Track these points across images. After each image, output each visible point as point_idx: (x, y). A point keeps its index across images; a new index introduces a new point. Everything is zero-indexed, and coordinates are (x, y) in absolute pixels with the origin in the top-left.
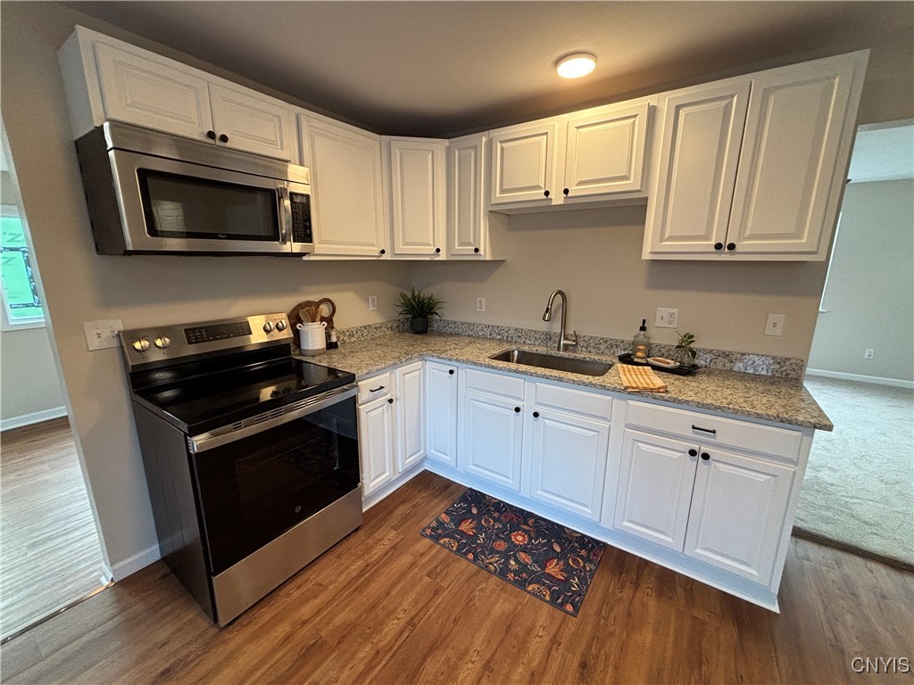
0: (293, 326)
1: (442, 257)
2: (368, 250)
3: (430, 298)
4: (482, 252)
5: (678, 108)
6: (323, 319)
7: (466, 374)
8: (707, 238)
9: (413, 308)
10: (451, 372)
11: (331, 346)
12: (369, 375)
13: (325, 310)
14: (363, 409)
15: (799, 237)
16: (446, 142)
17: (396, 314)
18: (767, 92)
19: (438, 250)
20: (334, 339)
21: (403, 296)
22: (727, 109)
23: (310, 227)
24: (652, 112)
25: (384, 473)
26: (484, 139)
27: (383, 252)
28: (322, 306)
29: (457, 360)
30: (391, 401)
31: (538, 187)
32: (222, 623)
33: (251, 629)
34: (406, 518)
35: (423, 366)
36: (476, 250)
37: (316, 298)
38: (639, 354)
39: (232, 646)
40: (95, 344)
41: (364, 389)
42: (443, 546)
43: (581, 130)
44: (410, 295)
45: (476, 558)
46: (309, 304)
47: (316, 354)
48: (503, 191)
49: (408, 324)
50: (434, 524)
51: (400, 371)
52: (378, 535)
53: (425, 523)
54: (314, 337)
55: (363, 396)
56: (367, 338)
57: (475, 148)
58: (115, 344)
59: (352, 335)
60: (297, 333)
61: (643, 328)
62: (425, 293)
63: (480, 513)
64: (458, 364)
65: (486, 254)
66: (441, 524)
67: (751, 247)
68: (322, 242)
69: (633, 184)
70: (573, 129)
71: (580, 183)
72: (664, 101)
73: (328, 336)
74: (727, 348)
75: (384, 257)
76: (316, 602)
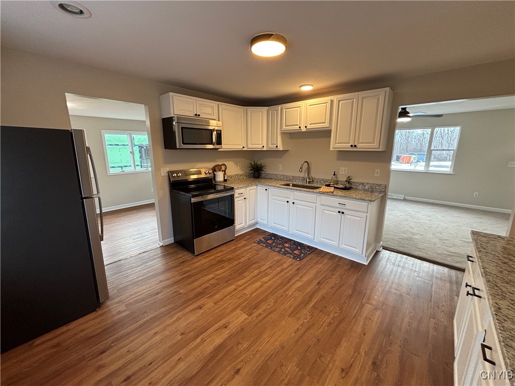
0: (213, 172)
1: (265, 149)
2: (239, 147)
3: (261, 164)
4: (279, 147)
5: (339, 101)
6: (223, 171)
7: (272, 190)
8: (348, 143)
9: (254, 168)
10: (266, 190)
11: (225, 180)
12: (238, 188)
13: (223, 168)
14: (236, 200)
15: (374, 143)
16: (267, 108)
17: (248, 171)
18: (363, 98)
19: (263, 147)
20: (226, 178)
21: (251, 164)
22: (353, 102)
23: (221, 140)
24: (332, 101)
25: (242, 224)
26: (280, 108)
27: (244, 147)
28: (222, 166)
29: (268, 185)
30: (245, 198)
31: (297, 125)
32: (196, 254)
33: (204, 257)
34: (249, 238)
35: (257, 188)
36: (277, 147)
37: (220, 164)
38: (332, 183)
39: (199, 259)
40: (163, 174)
41: (237, 193)
42: (261, 245)
43: (311, 106)
44: (253, 163)
45: (271, 248)
46: (218, 165)
47: (221, 182)
48: (286, 126)
49: (252, 175)
50: (259, 240)
51: (248, 189)
52: (240, 242)
53: (256, 239)
54: (220, 177)
55: (236, 195)
56: (237, 178)
57: (277, 111)
58: (167, 175)
59: (232, 178)
60: (214, 175)
61: (334, 175)
62: (259, 163)
63: (275, 239)
64: (269, 187)
65: (280, 148)
66: (261, 240)
67: (361, 147)
68: (224, 145)
69: (326, 125)
70: (308, 107)
71: (311, 124)
72: (335, 98)
73: (224, 177)
74: (363, 182)
75: (244, 149)
76: (221, 254)
